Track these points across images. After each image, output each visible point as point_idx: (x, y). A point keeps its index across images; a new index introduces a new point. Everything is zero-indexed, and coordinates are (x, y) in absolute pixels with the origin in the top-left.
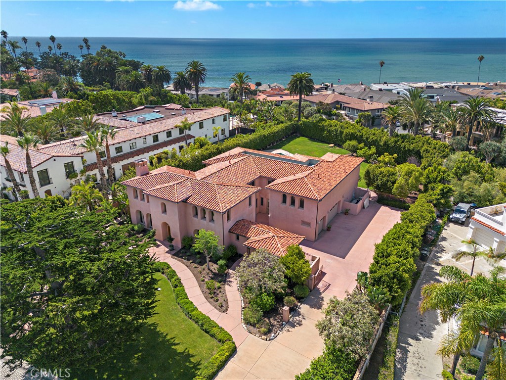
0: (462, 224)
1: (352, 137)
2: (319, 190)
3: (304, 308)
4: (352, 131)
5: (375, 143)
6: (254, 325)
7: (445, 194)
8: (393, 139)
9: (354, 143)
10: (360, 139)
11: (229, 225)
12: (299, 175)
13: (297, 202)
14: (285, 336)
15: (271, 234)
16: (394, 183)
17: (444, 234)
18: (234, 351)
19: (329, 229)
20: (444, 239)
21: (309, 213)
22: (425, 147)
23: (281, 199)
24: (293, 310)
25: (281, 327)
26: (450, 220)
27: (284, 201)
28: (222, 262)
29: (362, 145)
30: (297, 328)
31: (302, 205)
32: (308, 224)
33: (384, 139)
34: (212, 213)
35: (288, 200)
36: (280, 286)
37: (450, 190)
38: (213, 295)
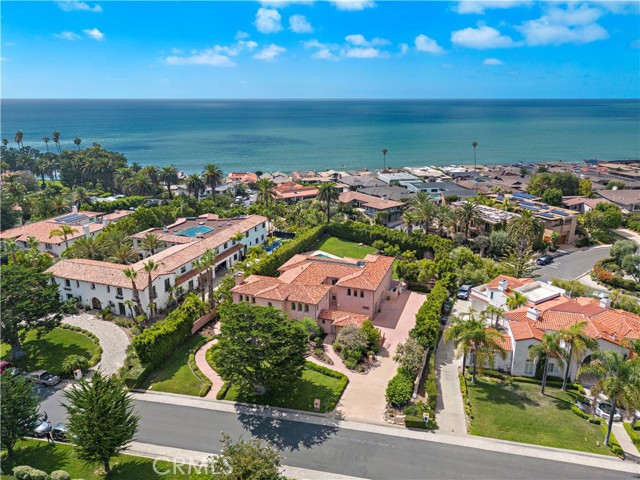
0: (466, 299)
1: (378, 237)
4: (378, 232)
5: (397, 242)
6: (354, 369)
7: (453, 279)
8: (411, 239)
9: (380, 242)
10: (385, 239)
11: (318, 313)
13: (359, 294)
14: (372, 372)
15: (348, 316)
16: (418, 274)
17: (455, 307)
18: (348, 382)
19: (379, 311)
20: (455, 310)
21: (368, 301)
22: (435, 245)
23: (346, 291)
24: (374, 359)
26: (458, 298)
27: (349, 294)
29: (387, 244)
31: (362, 295)
32: (367, 308)
33: (404, 238)
34: (307, 306)
35: (352, 293)
37: (455, 277)
38: (320, 357)
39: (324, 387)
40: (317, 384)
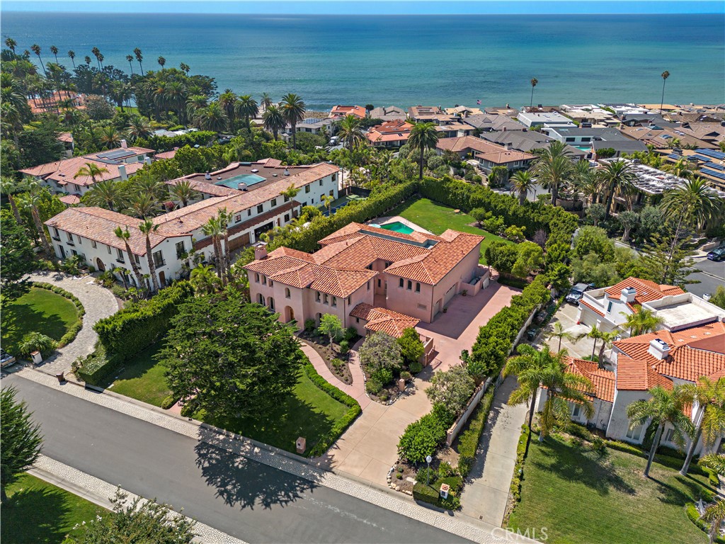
0: (577, 305)
1: (479, 203)
2: (435, 274)
3: (417, 381)
4: (480, 196)
5: (503, 212)
6: (375, 394)
7: (563, 275)
8: (523, 209)
9: (480, 211)
10: (487, 207)
11: (350, 309)
12: (417, 259)
13: (414, 286)
14: (400, 402)
15: (389, 318)
16: (513, 263)
17: (557, 315)
18: (360, 413)
19: (445, 311)
20: (556, 320)
21: (425, 297)
22: (554, 220)
23: (398, 282)
24: (408, 383)
25: (398, 395)
26: (566, 301)
27: (402, 285)
28: (344, 343)
29: (489, 214)
30: (411, 397)
31: (418, 289)
32: (424, 307)
33: (513, 208)
34: (334, 298)
35: (405, 284)
36: (397, 363)
37: (567, 272)
38: (338, 371)
39: (324, 416)
40: (317, 411)
